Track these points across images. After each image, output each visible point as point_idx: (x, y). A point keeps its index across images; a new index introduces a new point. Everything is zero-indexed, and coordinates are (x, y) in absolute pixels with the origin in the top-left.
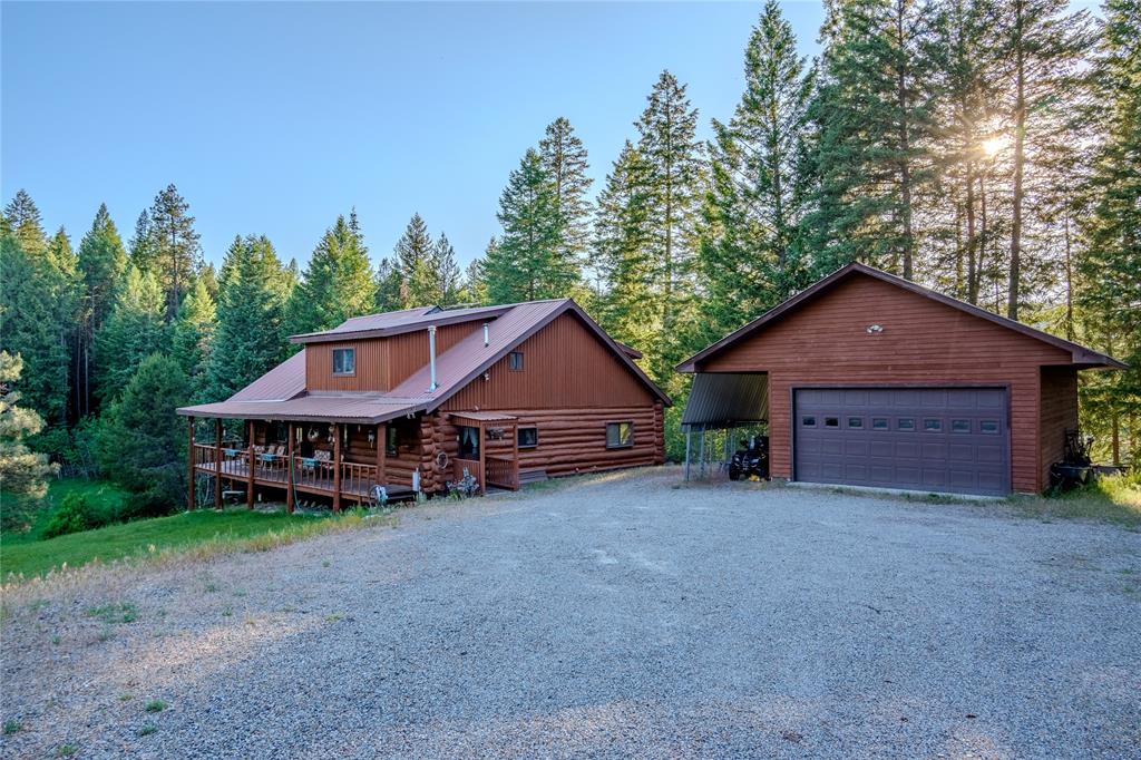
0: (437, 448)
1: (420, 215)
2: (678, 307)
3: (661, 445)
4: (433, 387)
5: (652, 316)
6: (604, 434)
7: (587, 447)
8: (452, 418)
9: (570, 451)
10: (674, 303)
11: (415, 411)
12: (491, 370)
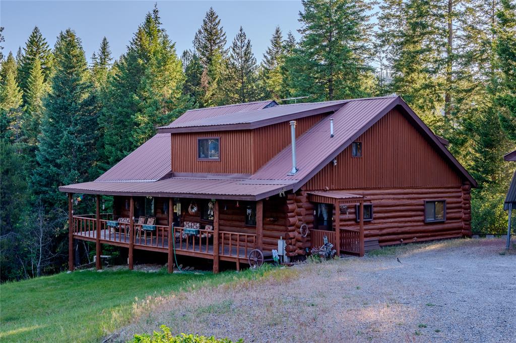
0: (300, 220)
1: (215, 10)
2: (461, 95)
3: (468, 220)
4: (294, 171)
5: (436, 103)
6: (423, 210)
7: (410, 221)
8: (310, 197)
9: (396, 225)
10: (458, 92)
11: (285, 190)
12: (338, 158)
